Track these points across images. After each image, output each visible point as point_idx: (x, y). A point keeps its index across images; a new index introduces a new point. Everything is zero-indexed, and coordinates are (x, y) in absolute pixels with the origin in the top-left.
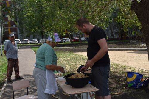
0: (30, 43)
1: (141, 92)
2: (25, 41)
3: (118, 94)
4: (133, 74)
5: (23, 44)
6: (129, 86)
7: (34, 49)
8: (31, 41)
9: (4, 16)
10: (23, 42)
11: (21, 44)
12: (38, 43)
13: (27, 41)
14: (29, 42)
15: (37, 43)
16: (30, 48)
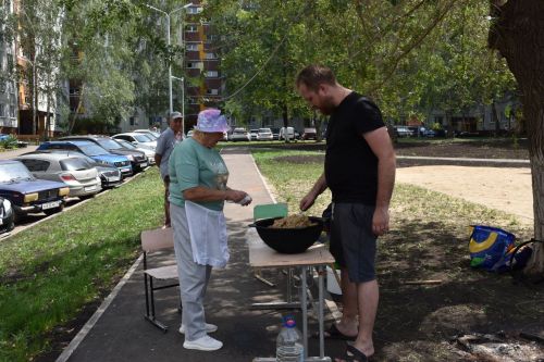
0: (253, 140)
1: (499, 282)
2: (238, 132)
3: (432, 284)
4: (489, 233)
5: (235, 140)
6: (473, 264)
7: (259, 156)
8: (254, 134)
9: (190, 66)
10: (235, 136)
11: (229, 140)
12: (275, 139)
13: (243, 133)
14: (249, 136)
15: (270, 140)
16: (247, 152)
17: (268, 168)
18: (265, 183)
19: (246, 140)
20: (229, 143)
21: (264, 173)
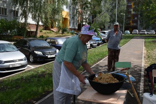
2: (142, 32)
7: (147, 40)
8: (148, 32)
9: (128, 10)
10: (141, 33)
13: (144, 32)
14: (146, 33)
15: (154, 34)
16: (143, 39)
17: (148, 44)
18: (144, 50)
19: (145, 34)
20: (139, 35)
21: (145, 46)
